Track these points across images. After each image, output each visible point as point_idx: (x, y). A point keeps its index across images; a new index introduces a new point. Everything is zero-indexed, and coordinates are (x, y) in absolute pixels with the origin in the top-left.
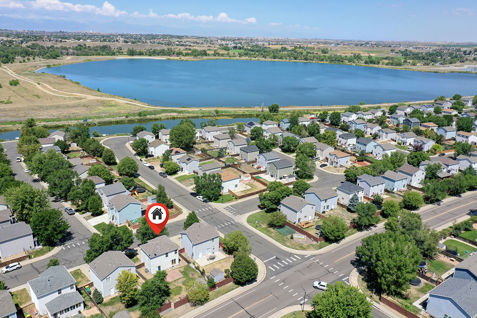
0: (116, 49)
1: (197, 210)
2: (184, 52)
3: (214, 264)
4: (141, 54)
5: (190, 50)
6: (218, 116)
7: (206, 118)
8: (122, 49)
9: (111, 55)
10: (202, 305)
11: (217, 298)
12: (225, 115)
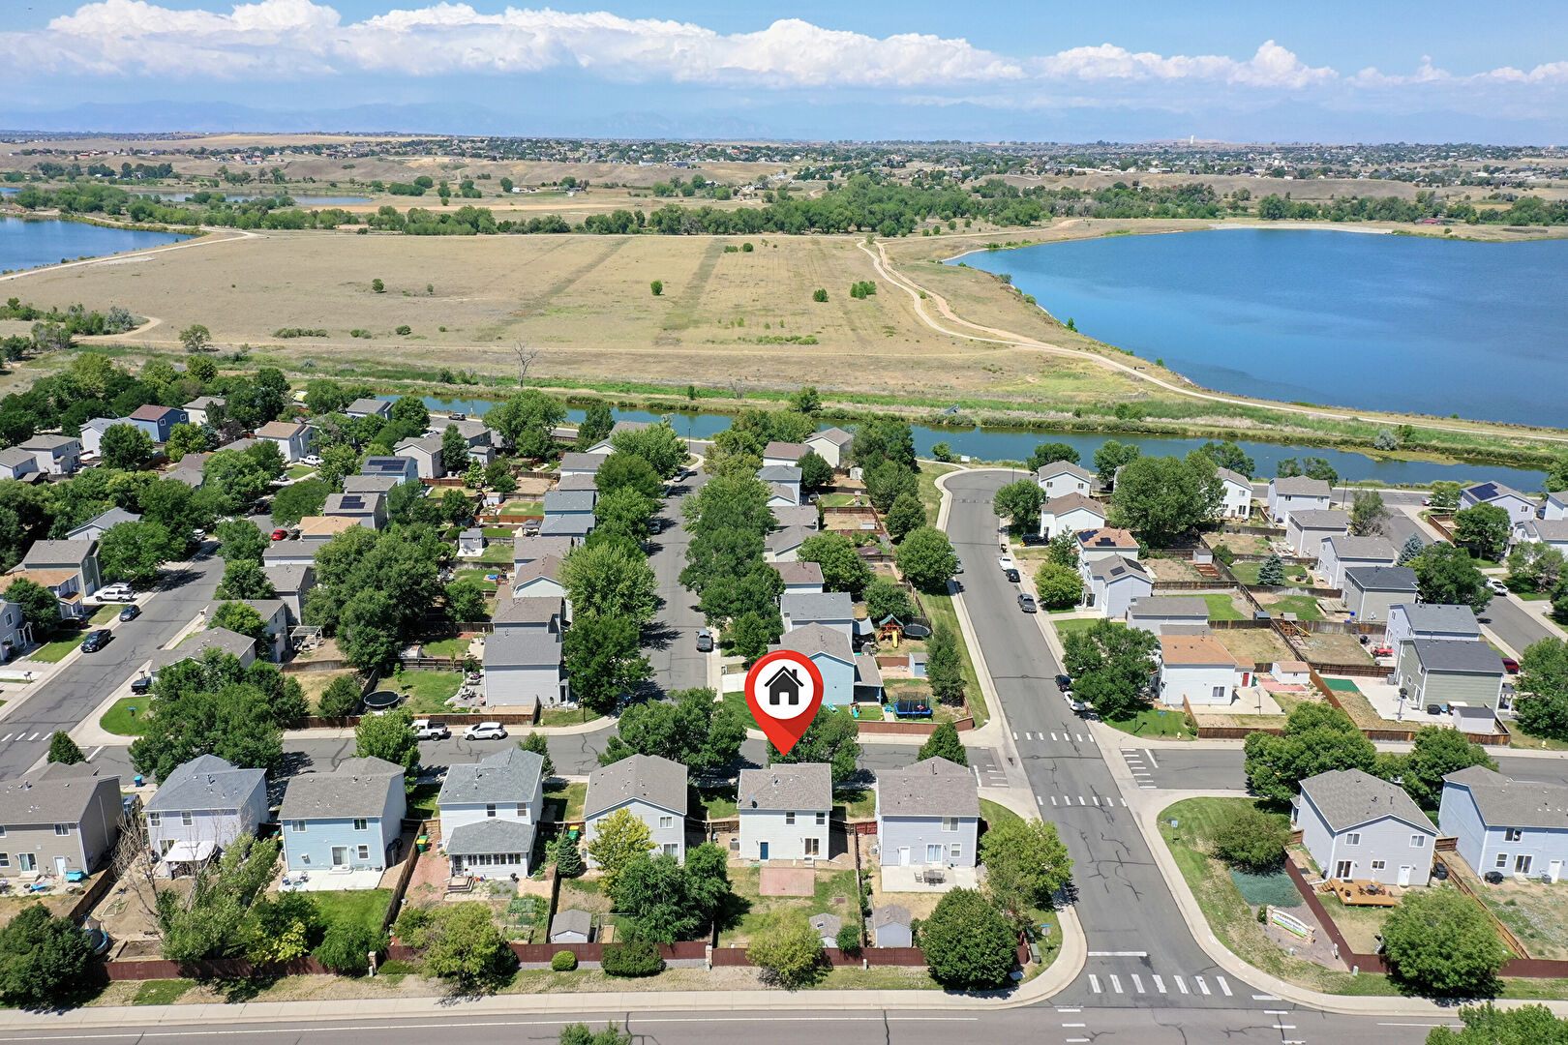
0: (1230, 196)
1: (1033, 734)
2: (1479, 208)
3: (926, 896)
4: (1306, 213)
5: (1510, 200)
6: (1403, 447)
7: (1352, 450)
8: (1252, 197)
9: (1203, 217)
10: (789, 988)
11: (845, 989)
12: (1436, 449)
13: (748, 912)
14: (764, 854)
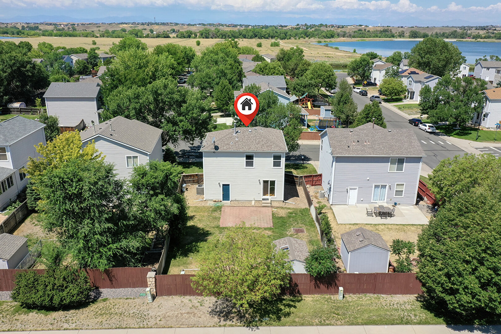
0: (397, 33)
3: (383, 227)
4: (425, 36)
5: (493, 33)
9: (390, 38)
13: (206, 241)
14: (226, 196)
